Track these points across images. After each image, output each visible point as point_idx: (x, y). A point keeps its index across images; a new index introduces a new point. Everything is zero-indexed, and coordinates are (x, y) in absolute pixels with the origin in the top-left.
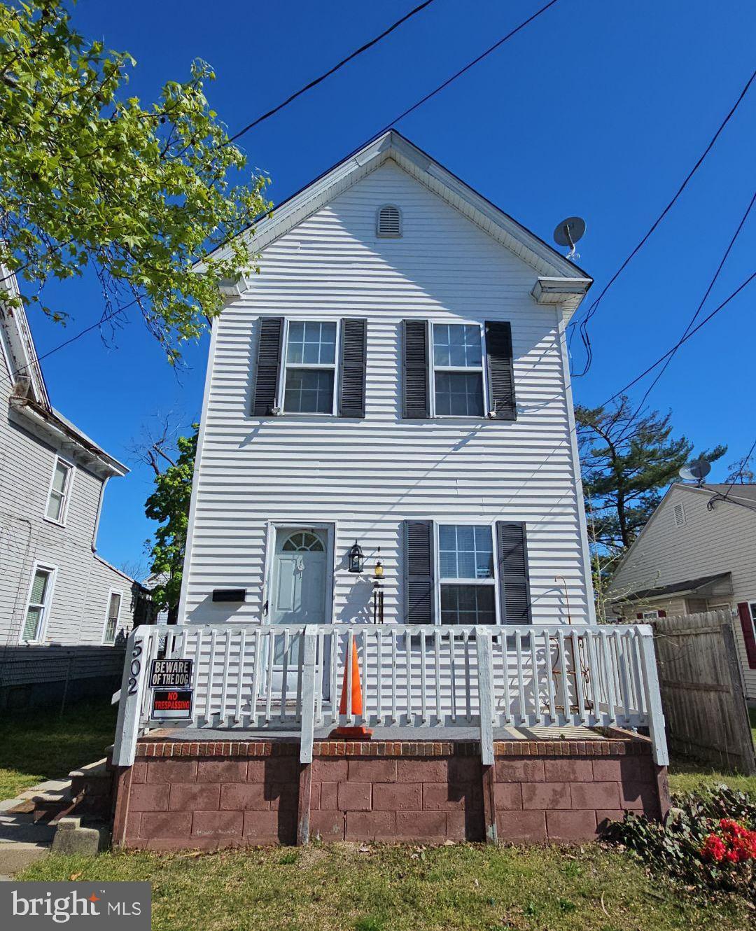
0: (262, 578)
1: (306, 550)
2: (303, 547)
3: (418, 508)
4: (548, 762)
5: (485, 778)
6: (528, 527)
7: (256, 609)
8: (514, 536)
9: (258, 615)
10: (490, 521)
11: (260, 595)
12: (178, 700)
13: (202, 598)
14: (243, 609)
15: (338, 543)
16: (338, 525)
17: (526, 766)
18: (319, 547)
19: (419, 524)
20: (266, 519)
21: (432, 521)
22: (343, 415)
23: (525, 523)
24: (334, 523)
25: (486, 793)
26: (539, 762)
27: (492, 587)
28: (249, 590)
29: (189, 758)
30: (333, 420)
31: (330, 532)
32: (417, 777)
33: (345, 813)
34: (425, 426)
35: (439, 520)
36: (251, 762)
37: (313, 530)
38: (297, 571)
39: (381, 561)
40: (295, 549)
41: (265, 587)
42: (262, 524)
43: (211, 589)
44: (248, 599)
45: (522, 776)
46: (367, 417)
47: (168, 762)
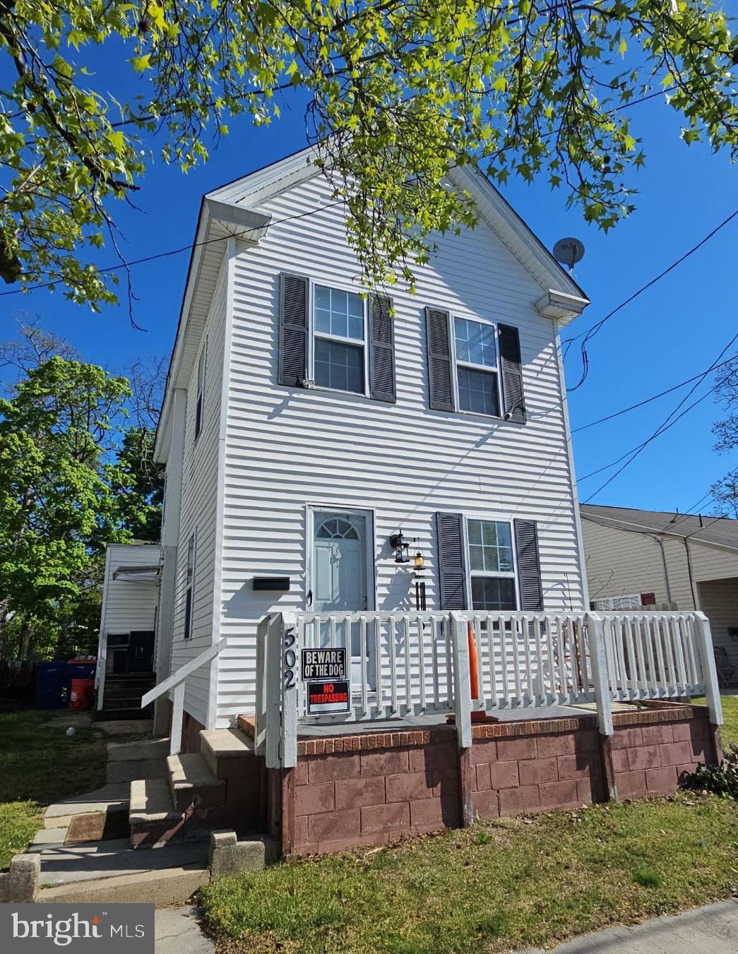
0: (304, 566)
1: (341, 537)
2: (338, 534)
3: (449, 502)
4: (644, 729)
5: (605, 747)
6: (539, 526)
7: (298, 599)
8: (528, 531)
9: (301, 605)
10: (508, 518)
11: (303, 584)
12: (334, 692)
13: (239, 586)
14: (285, 598)
15: (377, 532)
16: (377, 513)
17: (629, 734)
18: (353, 535)
19: (449, 517)
20: (304, 502)
21: (461, 515)
22: (375, 399)
23: (535, 522)
24: (373, 511)
25: (607, 759)
26: (638, 730)
27: (512, 580)
28: (292, 578)
29: (350, 753)
30: (365, 401)
31: (368, 519)
32: (553, 751)
33: (498, 791)
34: (450, 420)
35: (468, 515)
36: (411, 752)
37: (348, 517)
38: (334, 559)
39: (421, 552)
40: (330, 536)
41: (306, 574)
42: (299, 507)
43: (250, 576)
44: (293, 588)
45: (628, 743)
46: (398, 403)
47: (330, 758)
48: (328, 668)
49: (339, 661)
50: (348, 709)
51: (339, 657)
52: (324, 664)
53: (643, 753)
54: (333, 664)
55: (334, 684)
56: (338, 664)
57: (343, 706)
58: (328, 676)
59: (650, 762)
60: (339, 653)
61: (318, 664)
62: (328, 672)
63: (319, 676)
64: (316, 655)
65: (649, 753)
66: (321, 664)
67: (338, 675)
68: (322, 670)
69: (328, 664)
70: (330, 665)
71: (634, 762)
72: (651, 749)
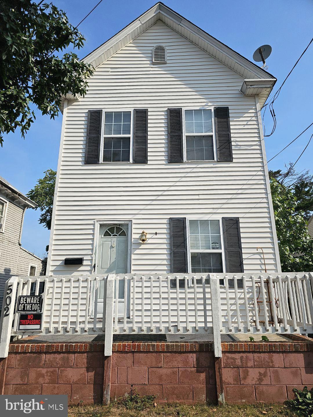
0: (92, 252)
1: (117, 236)
2: (115, 234)
4: (256, 355)
5: (217, 366)
7: (89, 268)
8: (233, 225)
10: (219, 217)
11: (91, 260)
12: (33, 319)
14: (82, 268)
15: (134, 231)
16: (134, 221)
17: (242, 358)
18: (124, 234)
19: (178, 220)
20: (94, 219)
21: (185, 218)
22: (136, 162)
23: (238, 218)
24: (131, 221)
25: (217, 374)
26: (250, 355)
27: (220, 254)
28: (85, 258)
29: (40, 353)
30: (130, 164)
31: (129, 226)
32: (175, 364)
33: (132, 386)
34: (180, 166)
35: (189, 218)
36: (76, 355)
37: (120, 225)
38: (112, 247)
40: (110, 235)
41: (94, 256)
42: (92, 222)
43: (64, 258)
44: (85, 263)
45: (240, 364)
46: (149, 162)
47: (28, 354)
48: (32, 306)
49: (38, 302)
50: (40, 329)
51: (38, 300)
52: (30, 304)
53: (254, 374)
54: (35, 304)
55: (34, 315)
56: (37, 304)
57: (38, 327)
58: (32, 310)
59: (260, 380)
60: (38, 298)
61: (26, 303)
62: (31, 308)
63: (26, 310)
64: (26, 299)
65: (259, 373)
66: (28, 304)
67: (37, 310)
68: (28, 307)
69: (32, 304)
70: (33, 305)
71: (245, 378)
72: (262, 370)
